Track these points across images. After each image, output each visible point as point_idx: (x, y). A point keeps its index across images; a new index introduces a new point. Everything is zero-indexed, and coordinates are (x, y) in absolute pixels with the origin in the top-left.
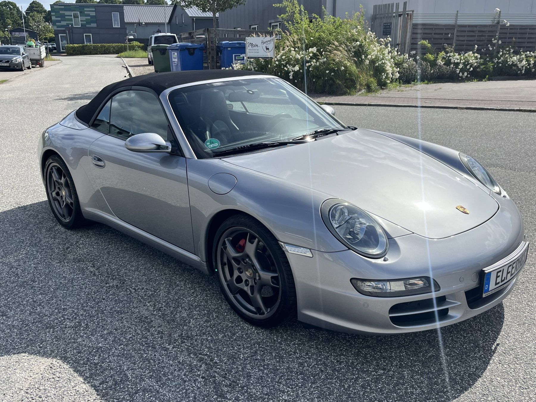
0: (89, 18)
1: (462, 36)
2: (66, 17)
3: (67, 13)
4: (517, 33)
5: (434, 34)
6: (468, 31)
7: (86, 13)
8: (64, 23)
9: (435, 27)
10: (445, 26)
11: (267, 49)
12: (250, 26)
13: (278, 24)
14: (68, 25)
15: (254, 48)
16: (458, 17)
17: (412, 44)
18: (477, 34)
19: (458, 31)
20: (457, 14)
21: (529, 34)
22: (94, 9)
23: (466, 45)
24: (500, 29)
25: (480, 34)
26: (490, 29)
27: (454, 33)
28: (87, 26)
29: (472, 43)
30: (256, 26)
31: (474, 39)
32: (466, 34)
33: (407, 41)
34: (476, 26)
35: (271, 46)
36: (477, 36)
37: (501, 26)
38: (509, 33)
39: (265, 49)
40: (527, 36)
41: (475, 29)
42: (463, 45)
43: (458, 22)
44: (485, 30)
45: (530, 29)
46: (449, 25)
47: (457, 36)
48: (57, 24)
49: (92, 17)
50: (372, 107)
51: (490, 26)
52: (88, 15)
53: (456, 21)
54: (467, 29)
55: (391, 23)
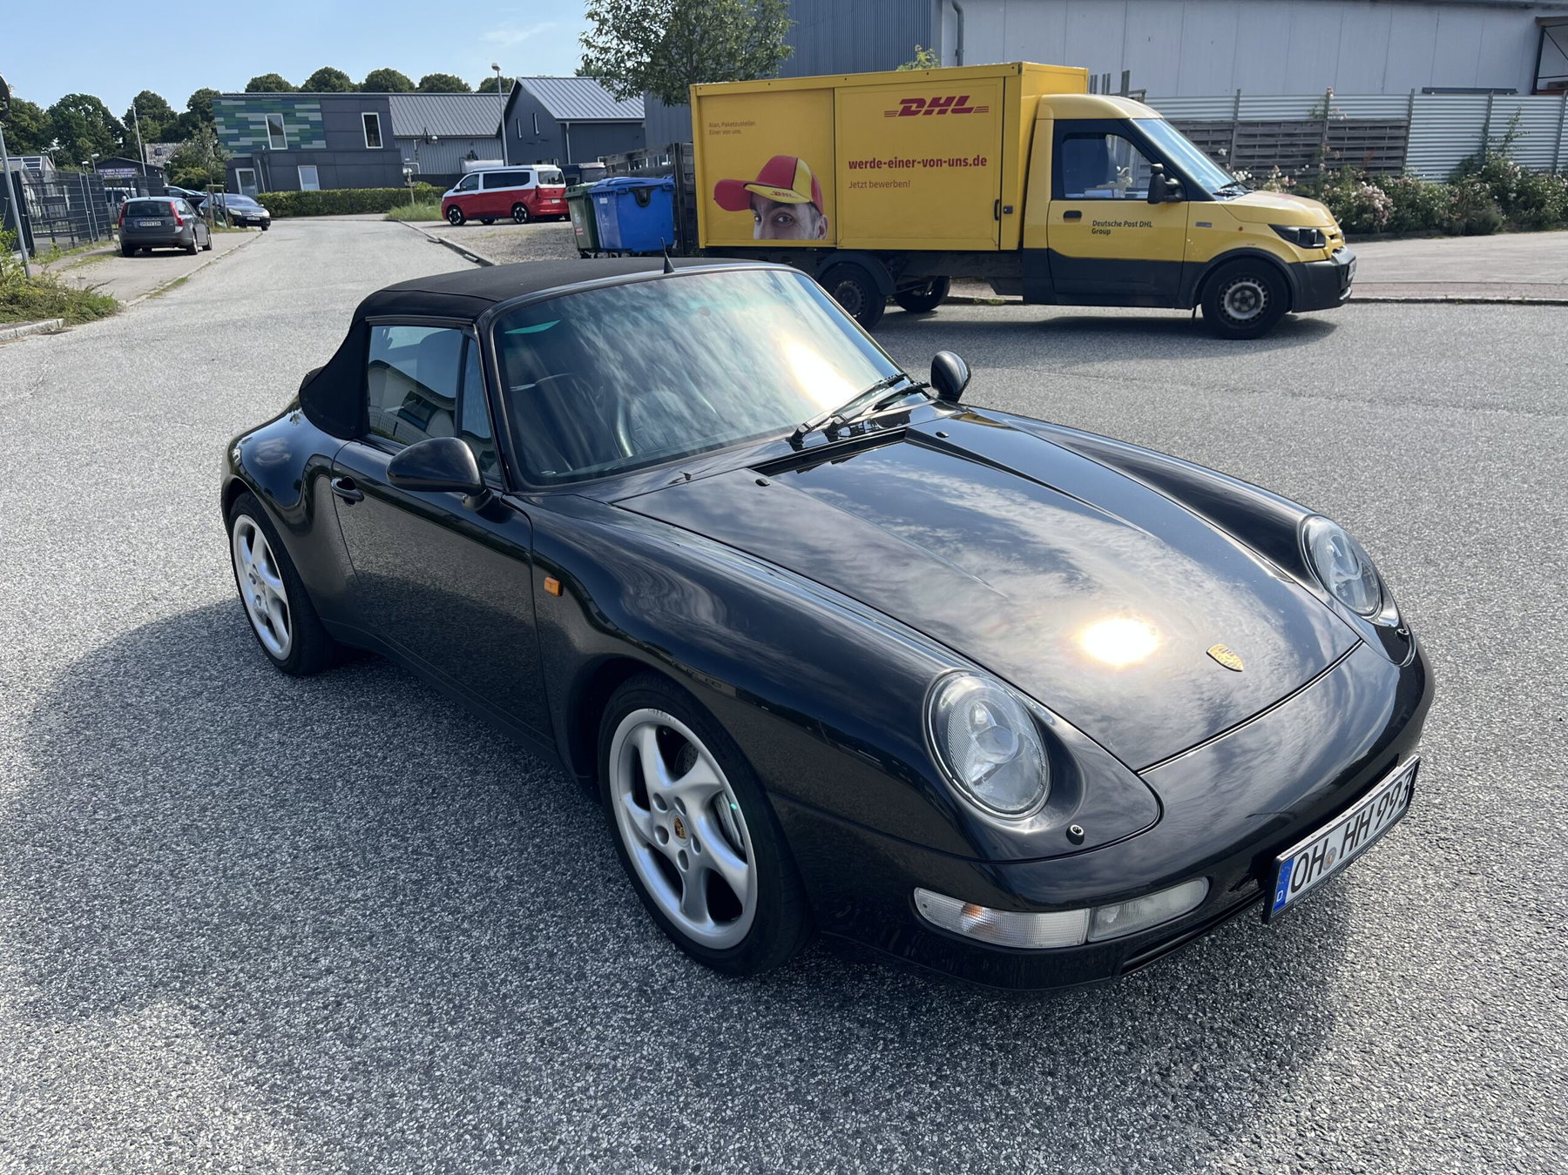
0: (308, 127)
1: (1247, 147)
2: (252, 127)
3: (252, 117)
4: (1364, 138)
6: (1261, 135)
7: (298, 115)
8: (246, 141)
9: (1192, 128)
10: (1213, 123)
14: (257, 145)
16: (1240, 104)
18: (1281, 141)
19: (1240, 135)
20: (1238, 97)
21: (1390, 138)
22: (318, 106)
23: (1257, 168)
24: (1330, 128)
25: (1287, 141)
26: (1308, 130)
27: (1230, 141)
28: (303, 146)
29: (1269, 162)
31: (1273, 153)
32: (1258, 141)
34: (1279, 124)
36: (1282, 145)
37: (1331, 121)
38: (1349, 139)
40: (1386, 143)
41: (1276, 130)
43: (1239, 115)
44: (1297, 132)
45: (1391, 128)
46: (1220, 123)
47: (1239, 146)
48: (230, 143)
49: (312, 123)
51: (1307, 122)
52: (305, 121)
53: (1236, 113)
54: (1261, 130)
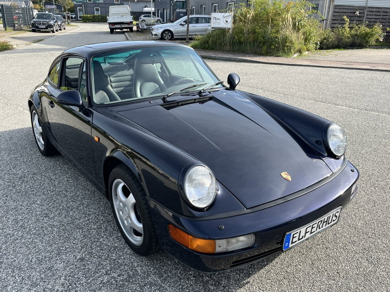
1: (370, 15)
5: (350, 13)
6: (375, 12)
9: (351, 8)
10: (358, 7)
11: (227, 22)
12: (212, 4)
13: (233, 3)
14: (84, 1)
15: (217, 21)
16: (368, 1)
17: (333, 20)
18: (382, 14)
19: (367, 11)
23: (373, 22)
25: (384, 14)
27: (364, 13)
28: (97, 2)
29: (376, 20)
30: (217, 5)
31: (378, 18)
32: (374, 13)
33: (329, 18)
34: (381, 8)
35: (230, 20)
39: (225, 22)
41: (380, 10)
42: (371, 22)
44: (389, 11)
46: (361, 7)
47: (367, 15)
50: (303, 67)
53: (367, 4)
54: (375, 10)
55: (318, 4)
